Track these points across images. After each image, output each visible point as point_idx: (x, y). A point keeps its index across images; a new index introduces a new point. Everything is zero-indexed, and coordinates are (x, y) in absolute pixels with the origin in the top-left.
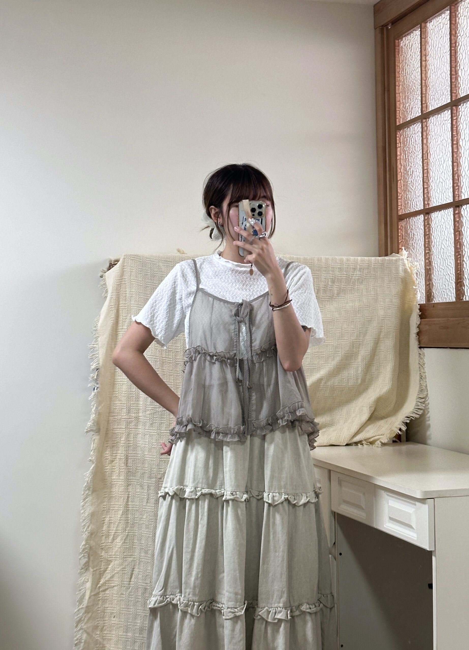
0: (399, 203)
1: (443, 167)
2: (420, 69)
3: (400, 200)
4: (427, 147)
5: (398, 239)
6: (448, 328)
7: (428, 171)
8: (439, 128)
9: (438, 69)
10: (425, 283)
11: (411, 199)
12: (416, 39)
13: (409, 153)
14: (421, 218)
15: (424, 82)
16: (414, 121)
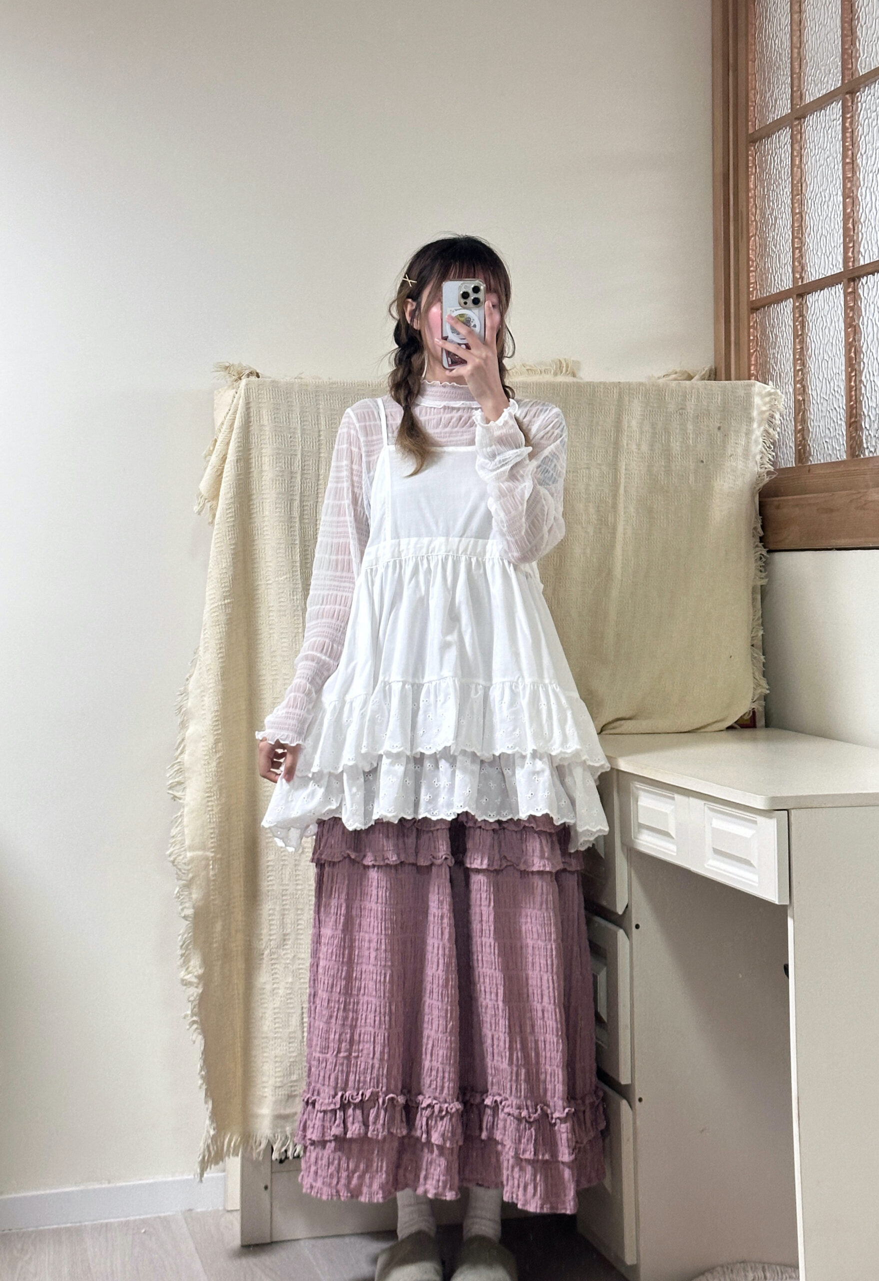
0: (751, 278)
1: (828, 207)
2: (789, 27)
3: (754, 273)
4: (801, 171)
5: (749, 346)
6: (832, 510)
7: (802, 217)
8: (822, 134)
9: (820, 26)
10: (796, 426)
11: (772, 270)
13: (769, 184)
14: (788, 305)
15: (796, 51)
16: (779, 125)
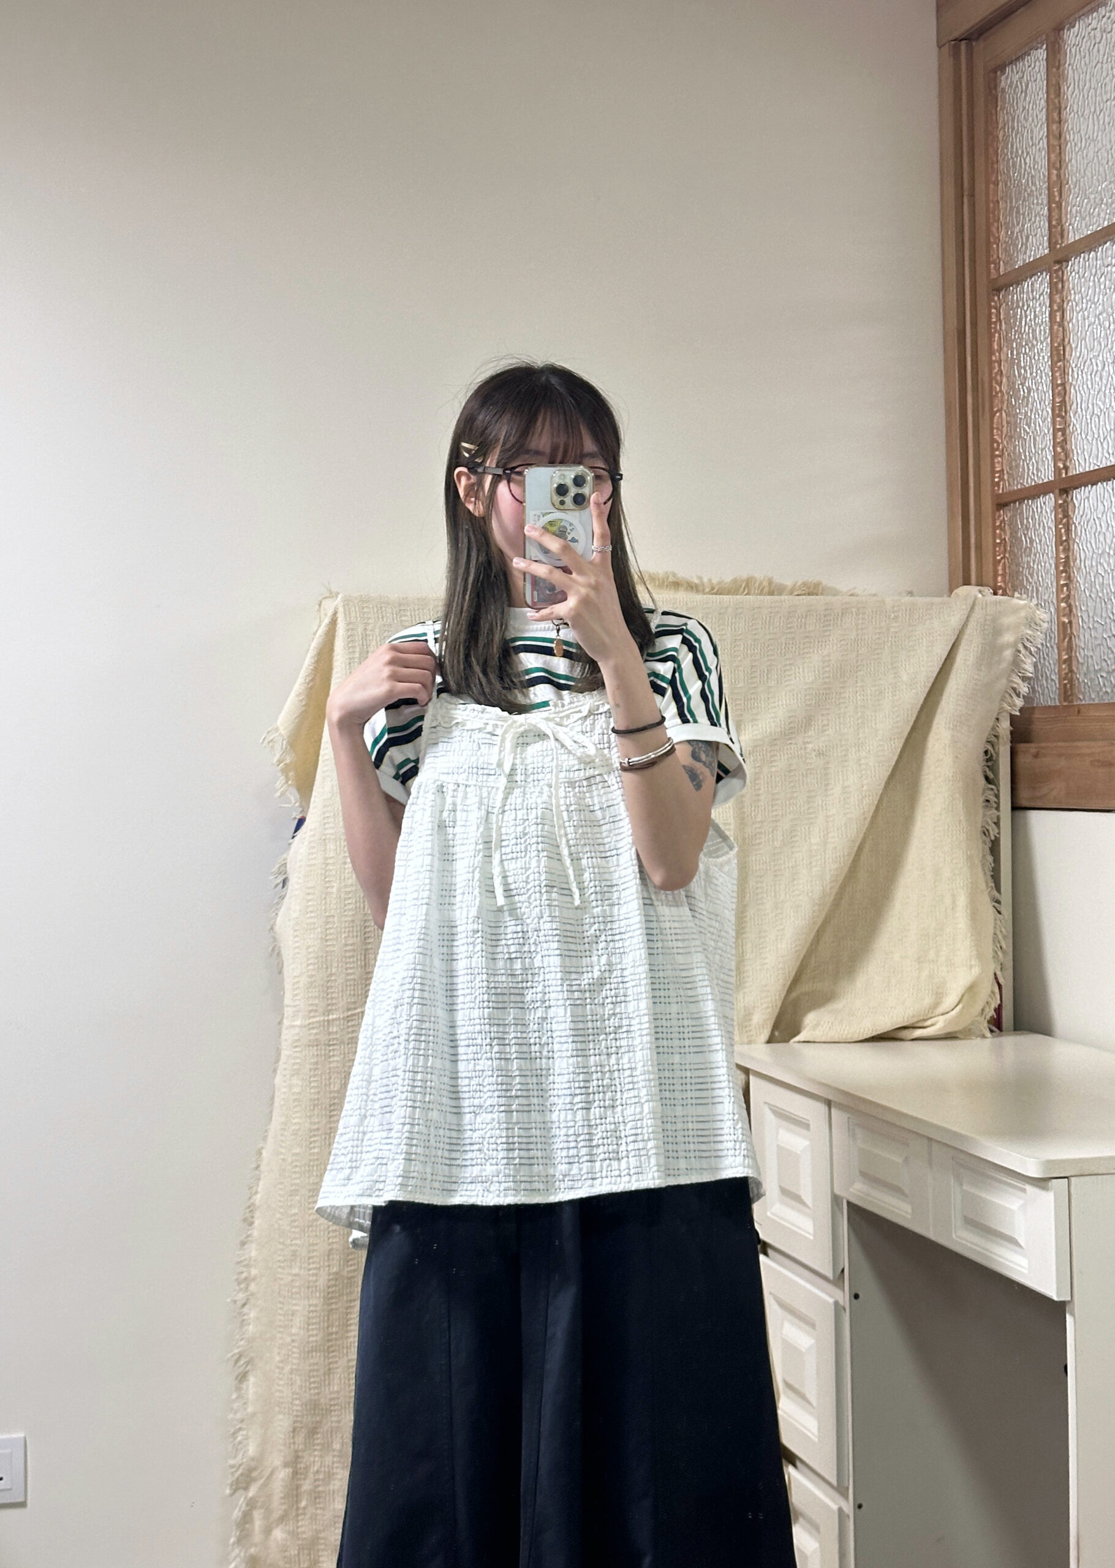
0: (997, 465)
1: (1098, 378)
2: (1045, 141)
3: (1000, 459)
4: (1064, 330)
5: (995, 551)
6: (1111, 764)
7: (1065, 389)
8: (1091, 284)
9: (1089, 141)
10: (1060, 655)
11: (1025, 456)
12: (1037, 69)
13: (1020, 345)
14: (1049, 501)
15: (1055, 172)
16: (1031, 270)
